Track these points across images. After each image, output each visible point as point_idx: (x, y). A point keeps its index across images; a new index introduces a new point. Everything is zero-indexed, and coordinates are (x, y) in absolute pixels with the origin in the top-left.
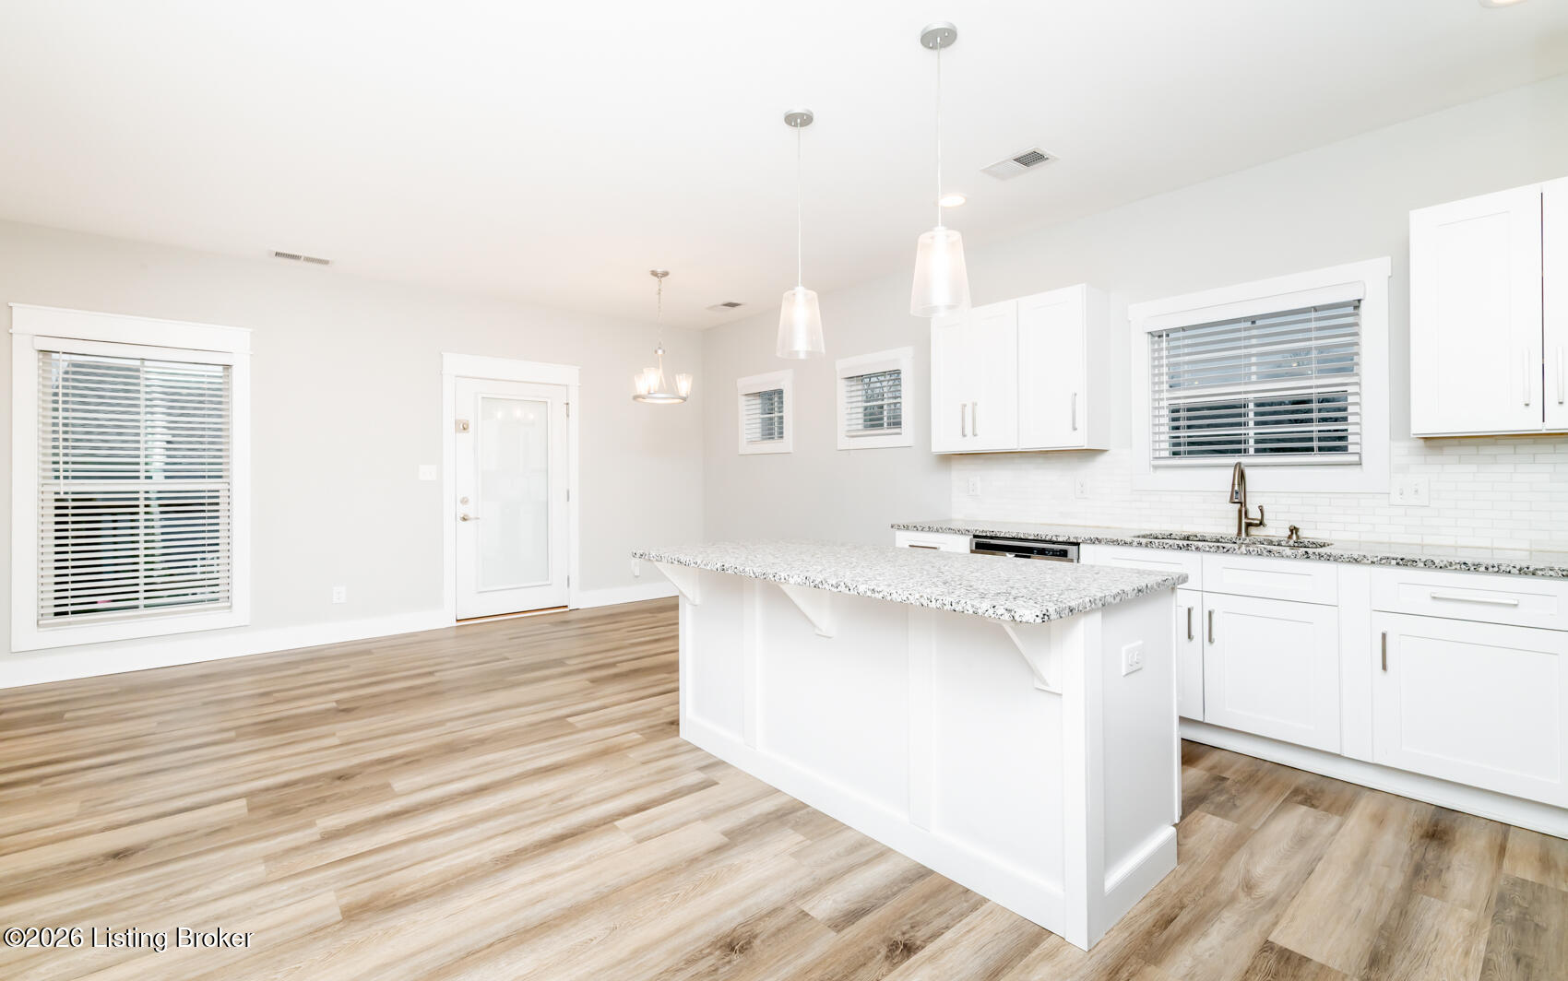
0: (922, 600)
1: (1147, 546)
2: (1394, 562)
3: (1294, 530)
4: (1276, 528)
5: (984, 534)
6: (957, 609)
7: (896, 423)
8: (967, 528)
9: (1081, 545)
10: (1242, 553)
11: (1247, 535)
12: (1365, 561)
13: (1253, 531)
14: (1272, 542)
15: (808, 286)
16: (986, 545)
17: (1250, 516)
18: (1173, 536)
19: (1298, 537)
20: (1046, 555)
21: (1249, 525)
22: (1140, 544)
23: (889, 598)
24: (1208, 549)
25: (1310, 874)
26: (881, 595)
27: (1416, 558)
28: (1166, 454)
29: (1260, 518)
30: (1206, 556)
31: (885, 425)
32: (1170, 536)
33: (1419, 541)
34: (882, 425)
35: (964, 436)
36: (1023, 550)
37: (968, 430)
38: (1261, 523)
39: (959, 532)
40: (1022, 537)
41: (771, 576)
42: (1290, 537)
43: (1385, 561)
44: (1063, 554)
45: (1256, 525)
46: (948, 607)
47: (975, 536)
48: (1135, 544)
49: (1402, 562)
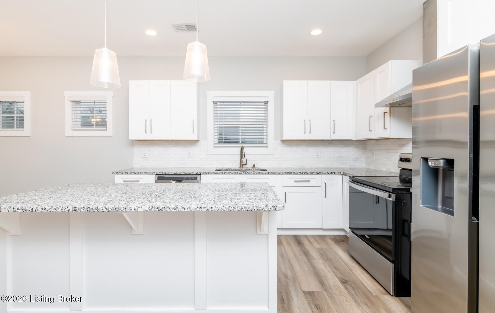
0: (230, 208)
1: (224, 174)
2: (287, 173)
3: (254, 165)
4: (249, 166)
5: (162, 173)
6: (249, 210)
7: (103, 124)
8: (153, 172)
9: (201, 175)
10: (252, 174)
11: (242, 168)
12: (281, 173)
13: (244, 166)
14: (250, 169)
15: (110, 47)
16: (162, 177)
17: (243, 162)
18: (223, 169)
19: (255, 168)
20: (189, 180)
21: (242, 165)
22: (222, 173)
23: (211, 210)
24: (243, 173)
25: (292, 266)
26: (206, 209)
27: (291, 171)
28: (217, 142)
29: (246, 162)
30: (242, 176)
31: (95, 126)
32: (222, 170)
33: (279, 167)
34: (93, 125)
35: (146, 133)
36: (179, 178)
37: (148, 130)
38: (246, 164)
39: (150, 173)
40: (179, 174)
41: (122, 209)
42: (253, 168)
43: (285, 173)
44: (196, 178)
45: (245, 165)
46: (244, 209)
47: (156, 175)
48: (221, 173)
49: (289, 173)
